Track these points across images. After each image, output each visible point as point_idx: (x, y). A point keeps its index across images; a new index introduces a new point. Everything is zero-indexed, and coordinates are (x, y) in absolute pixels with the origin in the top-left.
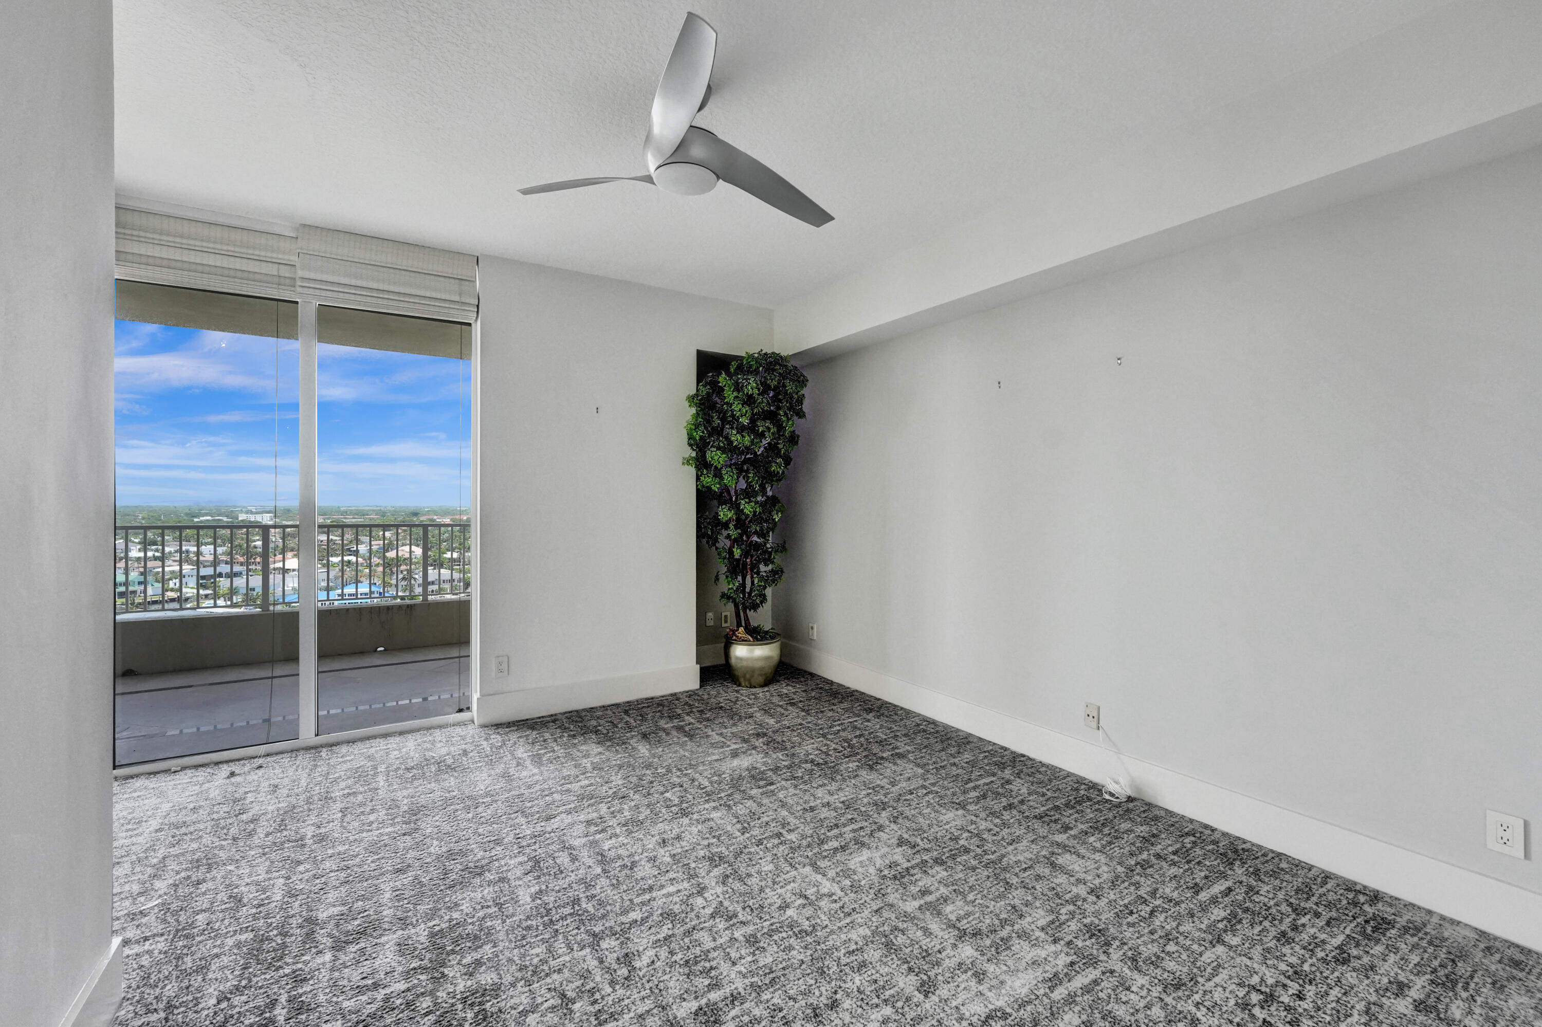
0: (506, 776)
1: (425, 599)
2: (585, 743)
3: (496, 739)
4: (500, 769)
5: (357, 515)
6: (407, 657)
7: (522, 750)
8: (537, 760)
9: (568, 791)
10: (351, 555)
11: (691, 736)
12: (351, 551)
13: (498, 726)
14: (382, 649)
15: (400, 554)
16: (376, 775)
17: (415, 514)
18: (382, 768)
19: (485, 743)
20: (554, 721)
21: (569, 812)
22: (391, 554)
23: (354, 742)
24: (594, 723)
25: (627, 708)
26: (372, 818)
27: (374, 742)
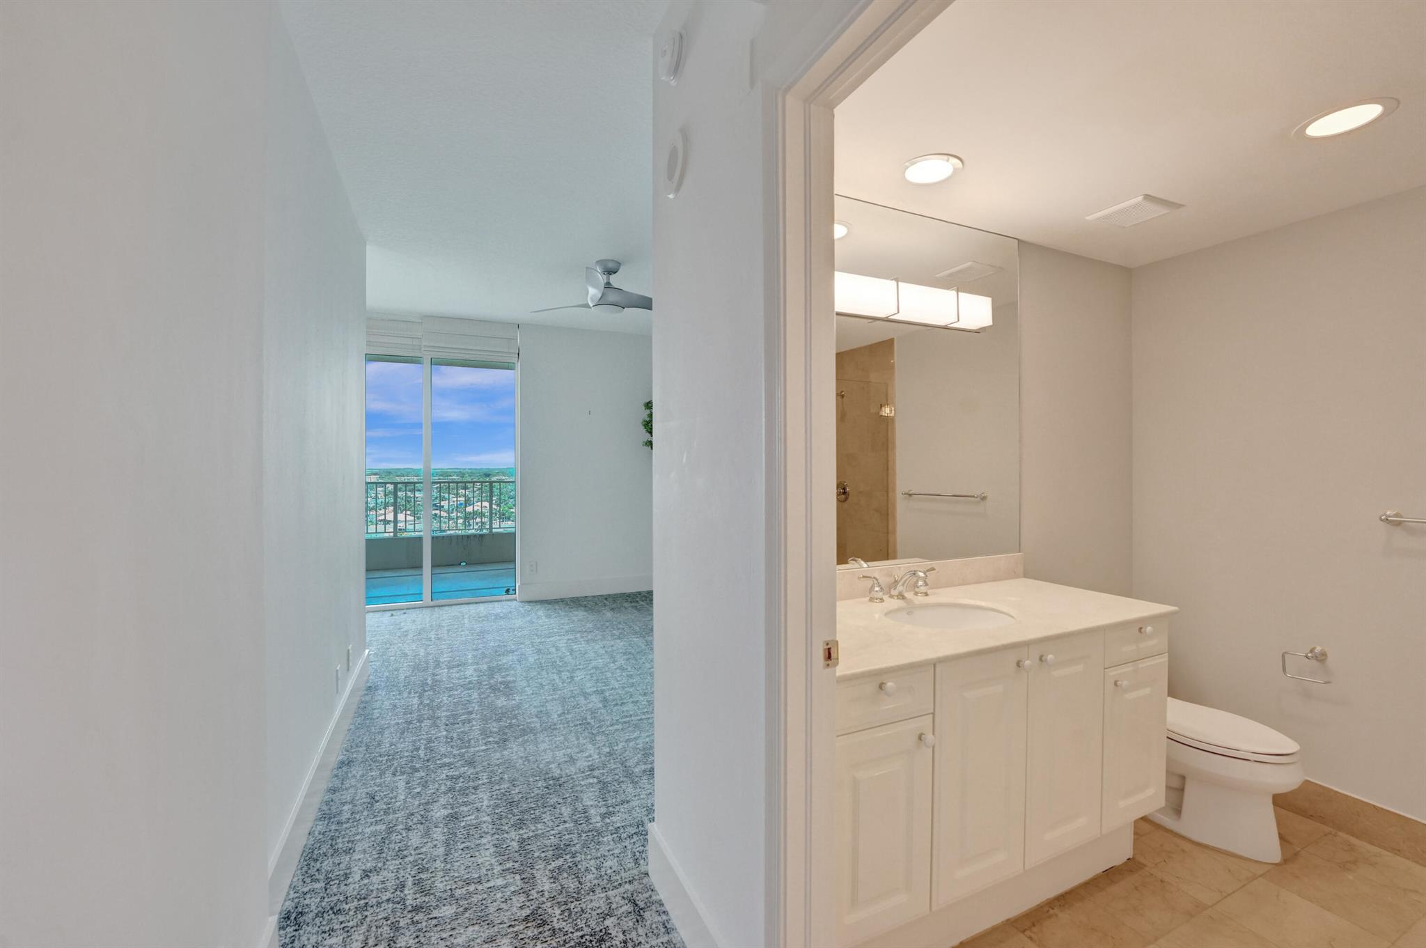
0: (531, 622)
1: (491, 531)
2: (577, 611)
3: (528, 607)
4: (528, 619)
5: (442, 476)
6: (480, 568)
7: (541, 612)
8: (548, 616)
9: (562, 628)
10: (436, 509)
11: (639, 610)
12: (437, 506)
13: (529, 602)
14: (464, 564)
15: (475, 509)
16: (464, 618)
17: (488, 475)
18: (466, 616)
19: (521, 609)
20: (562, 602)
21: (559, 636)
22: (469, 509)
23: (451, 605)
24: (585, 603)
25: (607, 597)
26: (462, 633)
27: (462, 606)
